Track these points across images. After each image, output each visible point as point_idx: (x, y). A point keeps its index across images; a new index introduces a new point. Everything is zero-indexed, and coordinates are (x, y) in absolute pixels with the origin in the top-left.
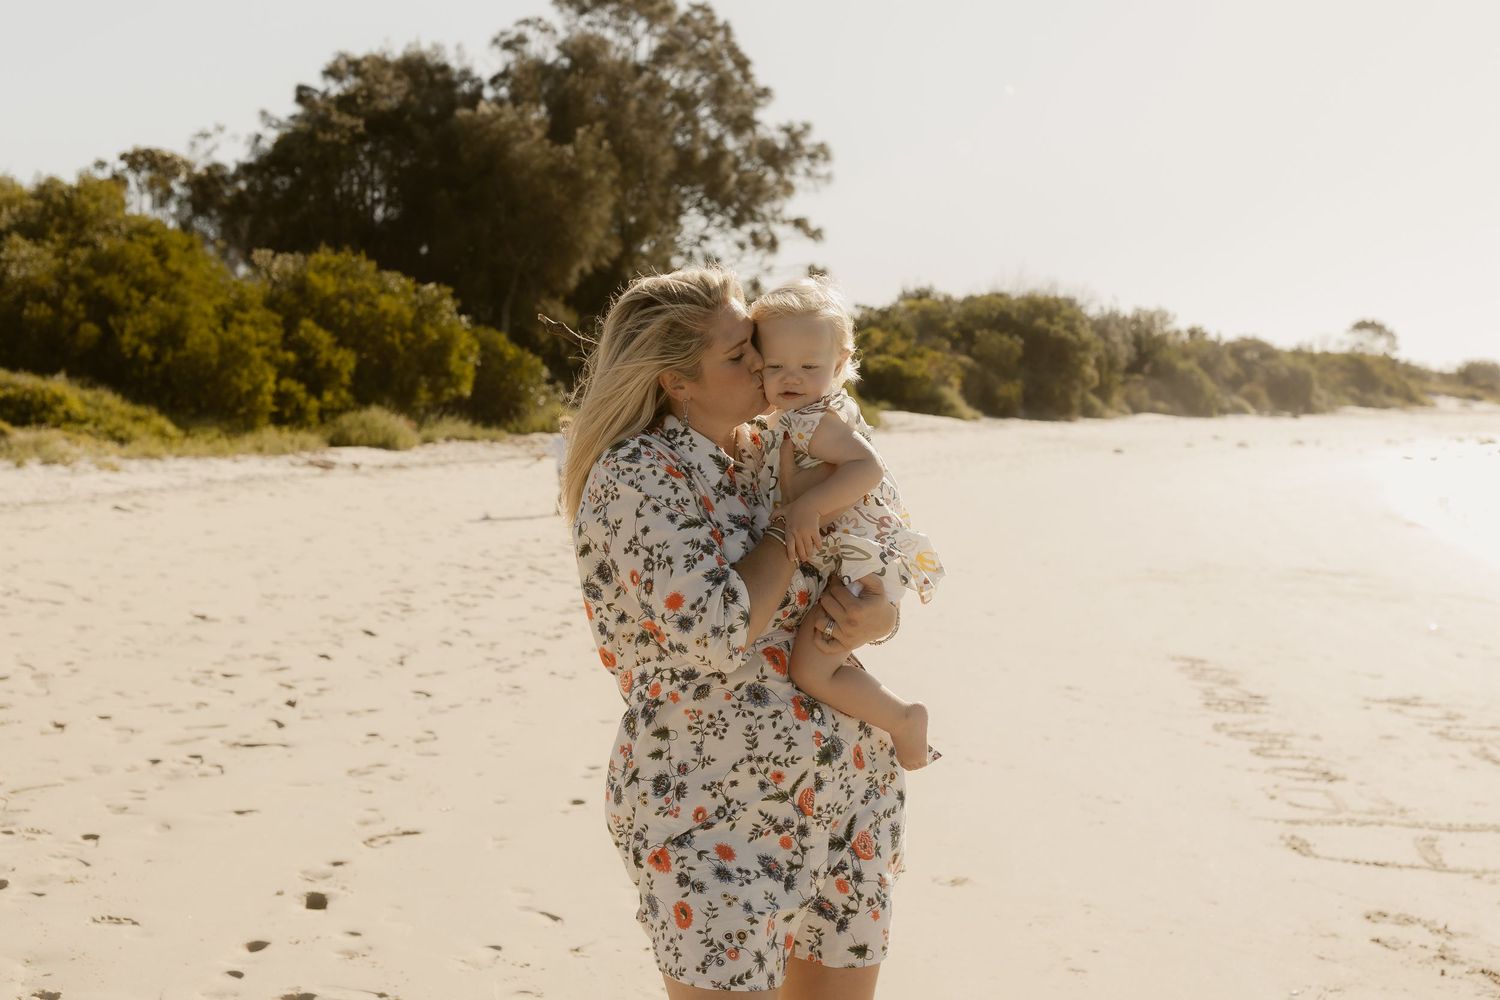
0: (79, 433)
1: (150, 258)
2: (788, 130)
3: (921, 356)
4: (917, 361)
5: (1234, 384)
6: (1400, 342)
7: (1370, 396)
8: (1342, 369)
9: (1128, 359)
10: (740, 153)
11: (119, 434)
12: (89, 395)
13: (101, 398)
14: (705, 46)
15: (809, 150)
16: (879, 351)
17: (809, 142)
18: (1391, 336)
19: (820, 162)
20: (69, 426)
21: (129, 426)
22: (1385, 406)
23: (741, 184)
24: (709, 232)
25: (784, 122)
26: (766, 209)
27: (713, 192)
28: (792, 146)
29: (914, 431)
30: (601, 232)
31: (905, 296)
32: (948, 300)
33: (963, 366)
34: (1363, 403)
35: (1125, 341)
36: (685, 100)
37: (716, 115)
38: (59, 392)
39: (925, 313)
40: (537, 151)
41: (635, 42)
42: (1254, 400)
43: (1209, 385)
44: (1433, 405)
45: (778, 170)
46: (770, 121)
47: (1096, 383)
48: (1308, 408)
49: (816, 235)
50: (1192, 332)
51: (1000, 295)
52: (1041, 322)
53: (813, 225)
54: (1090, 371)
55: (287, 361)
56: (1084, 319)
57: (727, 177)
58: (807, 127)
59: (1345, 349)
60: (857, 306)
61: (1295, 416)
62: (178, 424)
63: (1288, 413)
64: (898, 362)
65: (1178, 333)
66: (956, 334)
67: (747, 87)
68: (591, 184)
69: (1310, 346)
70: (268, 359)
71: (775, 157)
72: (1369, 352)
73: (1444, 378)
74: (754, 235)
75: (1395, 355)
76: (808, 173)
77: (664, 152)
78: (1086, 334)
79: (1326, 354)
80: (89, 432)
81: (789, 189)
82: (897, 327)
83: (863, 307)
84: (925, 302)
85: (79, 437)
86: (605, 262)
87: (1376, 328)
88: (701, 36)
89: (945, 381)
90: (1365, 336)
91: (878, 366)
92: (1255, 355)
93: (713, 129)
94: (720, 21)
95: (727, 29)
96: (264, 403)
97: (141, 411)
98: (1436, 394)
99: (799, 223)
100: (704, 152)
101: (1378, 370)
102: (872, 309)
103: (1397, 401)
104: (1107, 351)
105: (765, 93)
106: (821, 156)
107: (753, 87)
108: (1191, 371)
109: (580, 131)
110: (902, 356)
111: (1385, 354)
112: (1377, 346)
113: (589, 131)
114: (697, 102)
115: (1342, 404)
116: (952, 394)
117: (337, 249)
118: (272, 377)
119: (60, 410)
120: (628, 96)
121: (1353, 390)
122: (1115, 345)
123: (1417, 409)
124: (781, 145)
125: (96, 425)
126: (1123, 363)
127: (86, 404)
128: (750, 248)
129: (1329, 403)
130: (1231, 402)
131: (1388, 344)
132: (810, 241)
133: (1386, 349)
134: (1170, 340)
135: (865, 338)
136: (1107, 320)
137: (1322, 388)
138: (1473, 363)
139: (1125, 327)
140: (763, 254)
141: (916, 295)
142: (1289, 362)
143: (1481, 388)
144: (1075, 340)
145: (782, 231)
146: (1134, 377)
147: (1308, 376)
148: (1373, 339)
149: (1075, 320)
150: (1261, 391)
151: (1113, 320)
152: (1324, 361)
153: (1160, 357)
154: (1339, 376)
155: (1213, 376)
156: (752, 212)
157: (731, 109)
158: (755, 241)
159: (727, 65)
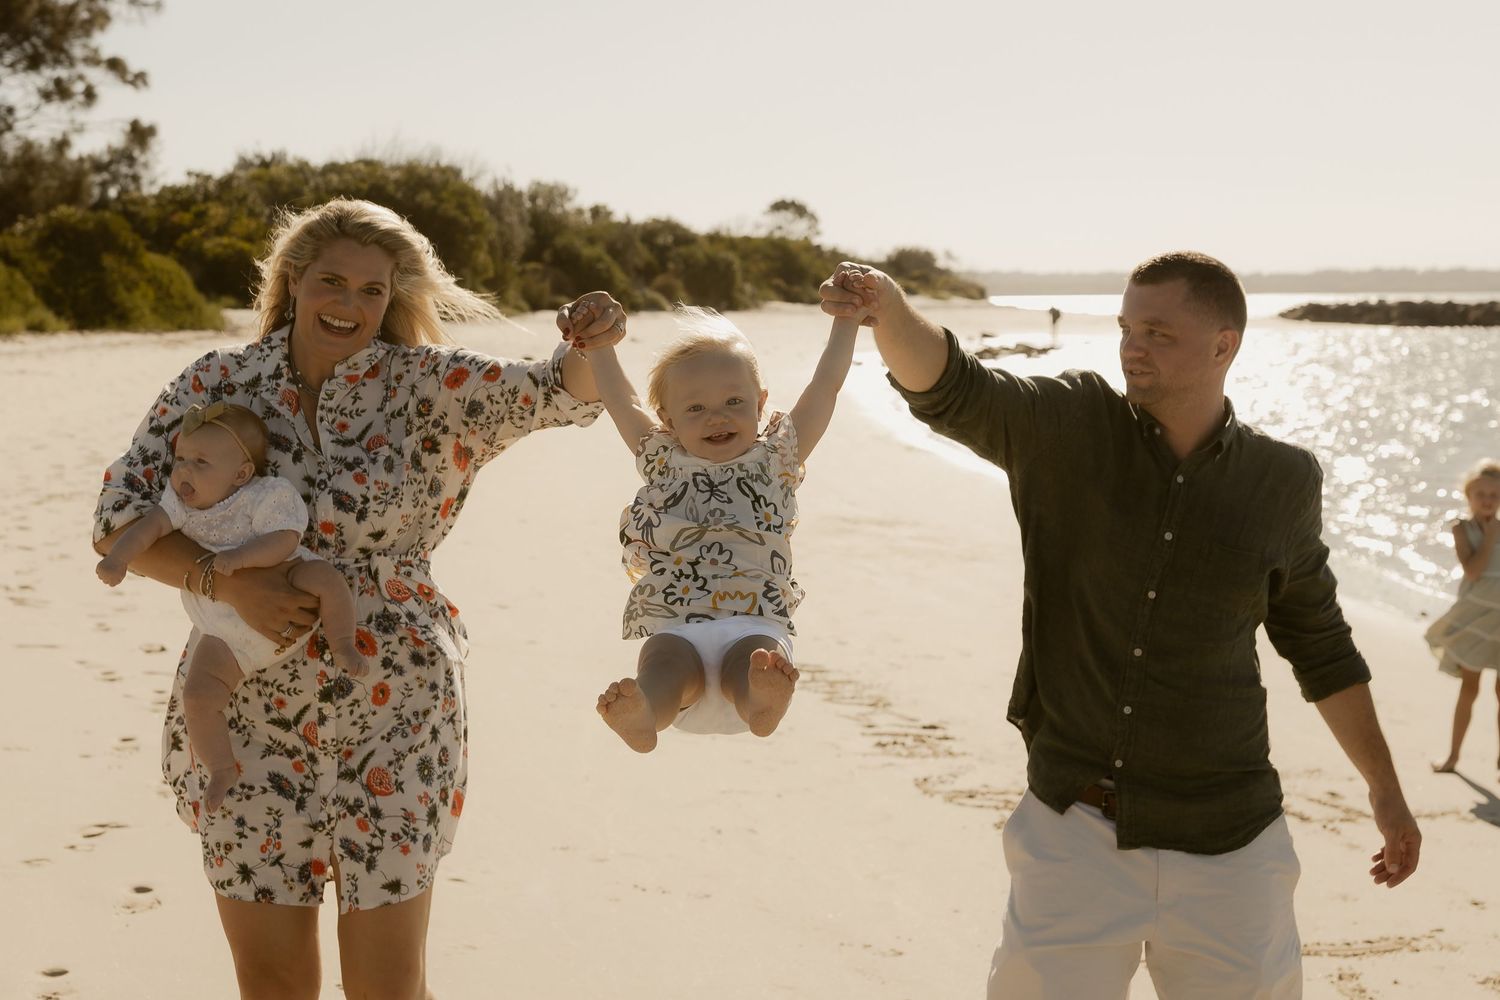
5: (646, 274)
6: (821, 226)
7: (797, 289)
8: (767, 257)
9: (525, 243)
16: (221, 231)
18: (813, 217)
22: (814, 301)
26: (78, 46)
32: (303, 168)
34: (789, 297)
35: (522, 221)
39: (273, 183)
42: (667, 294)
43: (620, 278)
47: (491, 274)
48: (735, 305)
49: (140, 79)
50: (596, 211)
51: (369, 163)
52: (423, 198)
53: (134, 66)
54: (482, 258)
56: (474, 195)
59: (761, 233)
60: (189, 174)
65: (580, 212)
69: (728, 230)
72: (790, 238)
74: (58, 82)
75: (816, 241)
78: (479, 214)
79: (747, 239)
82: (242, 200)
83: (198, 176)
84: (273, 170)
87: (800, 210)
90: (786, 216)
92: (670, 239)
99: (115, 65)
101: (805, 259)
102: (208, 178)
104: (501, 234)
108: (599, 260)
111: (806, 238)
112: (795, 230)
115: (767, 299)
121: (777, 282)
122: (510, 225)
126: (518, 248)
128: (56, 99)
129: (753, 297)
130: (644, 296)
131: (810, 228)
132: (129, 90)
133: (806, 234)
134: (572, 219)
135: (201, 216)
136: (500, 195)
137: (745, 280)
138: (904, 250)
139: (520, 204)
140: (73, 108)
141: (257, 162)
142: (707, 248)
143: (915, 279)
144: (466, 220)
145: (97, 76)
146: (531, 266)
147: (729, 265)
148: (793, 221)
149: (466, 195)
150: (679, 284)
151: (507, 196)
152: (745, 247)
153: (560, 241)
154: (763, 266)
155: (624, 265)
156: (59, 50)
158: (61, 89)
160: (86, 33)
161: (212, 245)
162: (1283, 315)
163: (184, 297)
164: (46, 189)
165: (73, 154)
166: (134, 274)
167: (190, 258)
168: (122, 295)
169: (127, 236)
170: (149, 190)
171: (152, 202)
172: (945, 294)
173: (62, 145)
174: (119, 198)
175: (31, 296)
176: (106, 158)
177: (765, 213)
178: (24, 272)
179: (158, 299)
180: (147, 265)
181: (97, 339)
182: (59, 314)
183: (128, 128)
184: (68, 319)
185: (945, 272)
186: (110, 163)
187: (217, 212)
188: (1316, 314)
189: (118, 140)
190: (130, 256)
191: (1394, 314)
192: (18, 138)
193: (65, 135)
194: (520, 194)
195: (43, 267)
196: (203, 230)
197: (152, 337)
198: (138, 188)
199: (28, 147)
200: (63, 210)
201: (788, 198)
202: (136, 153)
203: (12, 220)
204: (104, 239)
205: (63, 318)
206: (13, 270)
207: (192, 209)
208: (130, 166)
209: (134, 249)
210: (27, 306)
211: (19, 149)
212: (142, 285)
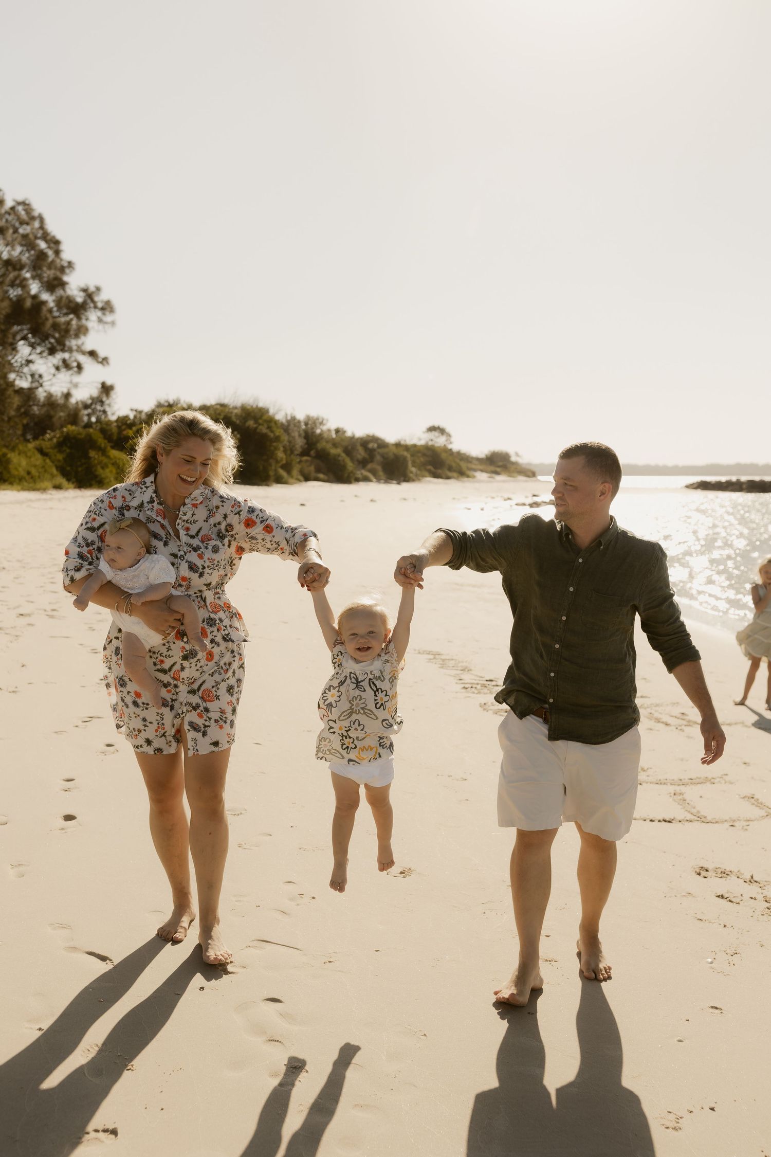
2: (85, 290)
5: (363, 463)
6: (452, 439)
7: (439, 471)
9: (301, 447)
10: (52, 304)
14: (25, 229)
15: (100, 305)
17: (100, 299)
18: (449, 435)
19: (107, 313)
22: (448, 478)
23: (54, 326)
24: (33, 357)
25: (83, 285)
26: (73, 343)
27: (35, 331)
28: (89, 301)
34: (436, 476)
35: (300, 435)
36: (14, 265)
37: (36, 277)
42: (374, 473)
43: (350, 465)
44: (474, 477)
45: (79, 318)
46: (75, 284)
47: (284, 462)
48: (407, 479)
49: (105, 361)
50: (337, 431)
51: (223, 405)
52: (251, 423)
53: (102, 354)
54: (280, 454)
56: (276, 422)
57: (47, 319)
58: (98, 289)
59: (422, 442)
60: (132, 410)
61: (399, 483)
63: (395, 482)
65: (329, 430)
67: (58, 261)
69: (406, 441)
71: (77, 309)
72: (437, 445)
73: (479, 460)
74: (64, 361)
75: (450, 447)
76: (100, 320)
78: (278, 432)
79: (415, 446)
81: (86, 330)
83: (136, 411)
87: (442, 431)
88: (22, 223)
90: (435, 434)
92: (376, 446)
93: (34, 287)
94: (36, 213)
95: (41, 219)
98: (475, 470)
99: (92, 354)
100: (28, 303)
101: (444, 456)
102: (141, 412)
103: (455, 474)
104: (290, 442)
105: (70, 264)
106: (109, 309)
107: (61, 260)
108: (339, 455)
111: (445, 445)
112: (440, 441)
114: (22, 267)
115: (424, 476)
121: (430, 467)
122: (294, 437)
123: (466, 479)
124: (80, 300)
126: (298, 449)
128: (63, 370)
129: (417, 475)
130: (362, 474)
131: (447, 440)
132: (100, 366)
133: (445, 443)
134: (325, 435)
136: (288, 422)
137: (413, 466)
138: (494, 452)
139: (299, 427)
140: (72, 374)
141: (166, 404)
142: (394, 450)
143: (499, 467)
144: (272, 435)
145: (84, 360)
146: (305, 458)
147: (405, 459)
148: (438, 437)
149: (271, 422)
150: (379, 468)
151: (292, 422)
152: (413, 450)
153: (320, 446)
154: (422, 459)
155: (352, 459)
156: (64, 345)
157: (48, 274)
158: (66, 365)
159: (43, 245)
160: (77, 336)
162: (687, 487)
164: (60, 417)
165: (73, 401)
166: (105, 460)
168: (100, 471)
169: (102, 442)
170: (113, 418)
171: (114, 424)
172: (515, 475)
173: (68, 396)
174: (97, 422)
175: (54, 471)
176: (89, 402)
177: (424, 432)
178: (50, 458)
179: (118, 473)
180: (112, 456)
181: (87, 492)
182: (69, 480)
183: (100, 386)
184: (73, 483)
185: (515, 464)
186: (91, 404)
188: (704, 486)
189: (95, 392)
190: (104, 452)
191: (744, 486)
192: (45, 391)
193: (69, 390)
194: (299, 422)
195: (60, 457)
198: (106, 417)
199: (50, 396)
200: (71, 428)
201: (436, 425)
202: (104, 399)
203: (44, 433)
204: (90, 443)
205: (71, 483)
206: (45, 458)
207: (134, 429)
208: (102, 406)
209: (105, 448)
210: (53, 476)
211: (46, 397)
212: (110, 466)
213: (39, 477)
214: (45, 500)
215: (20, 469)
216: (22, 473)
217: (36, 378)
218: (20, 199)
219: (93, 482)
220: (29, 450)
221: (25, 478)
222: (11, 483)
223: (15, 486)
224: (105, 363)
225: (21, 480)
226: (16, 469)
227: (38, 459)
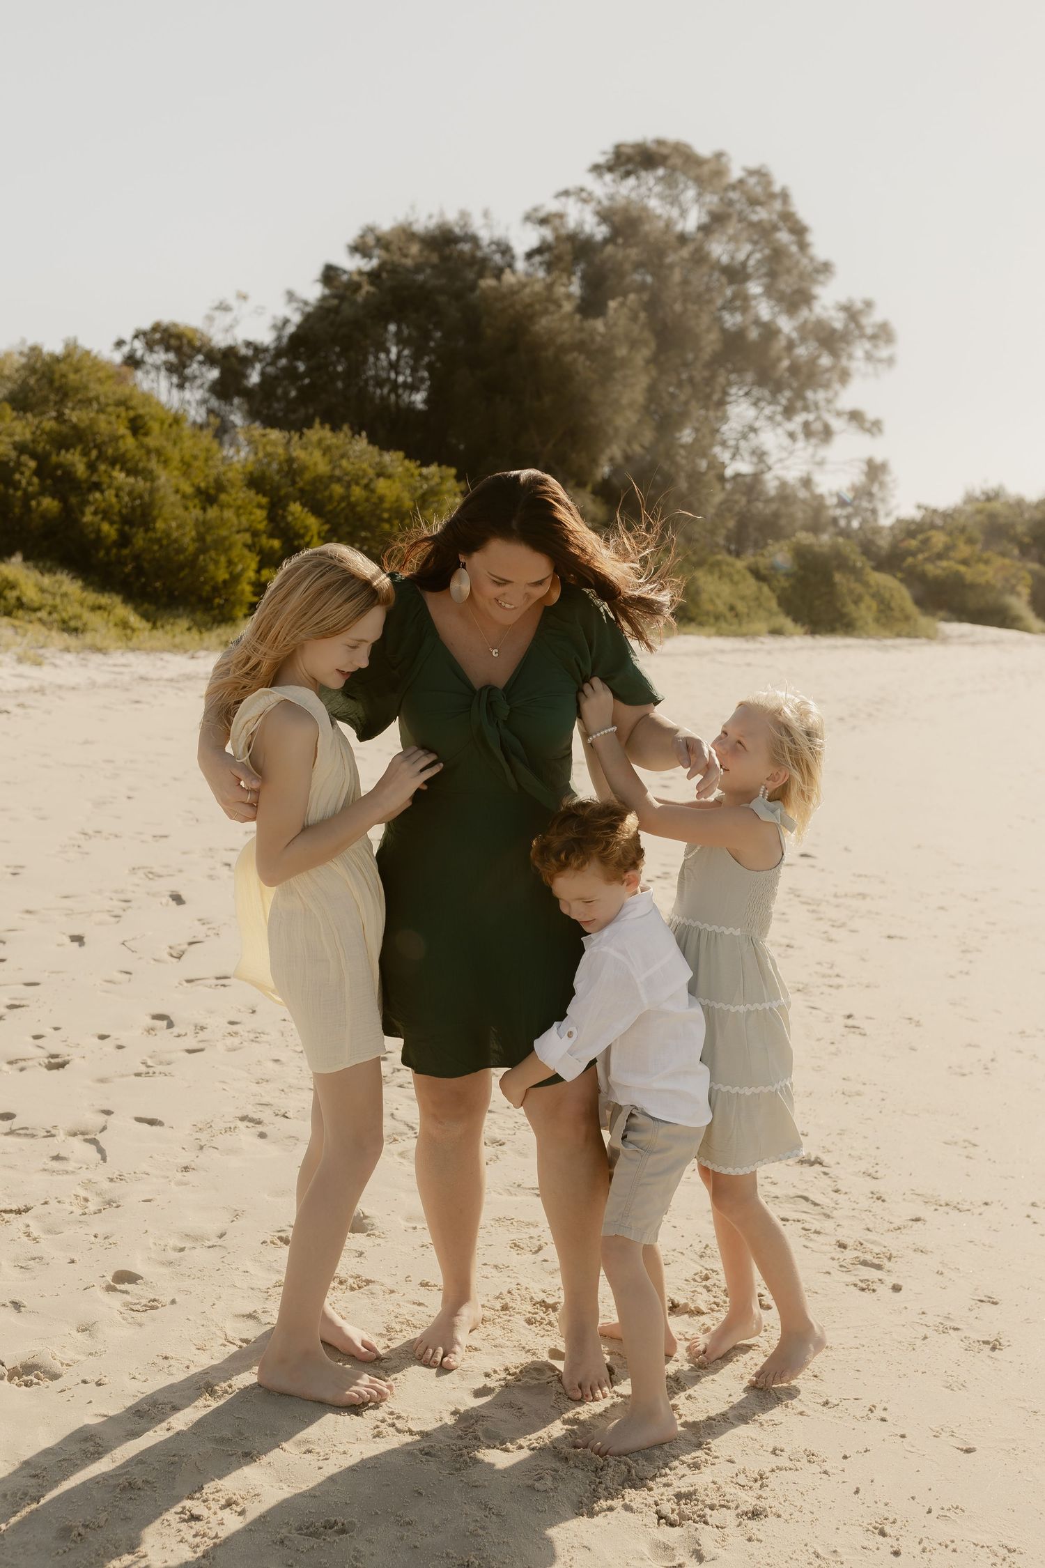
0: (31, 622)
1: (123, 430)
2: (847, 308)
3: (987, 562)
4: (982, 567)
10: (794, 335)
11: (73, 624)
12: (46, 581)
13: (61, 584)
14: (761, 214)
15: (870, 331)
16: (940, 556)
17: (871, 321)
19: (882, 345)
20: (20, 613)
21: (87, 616)
23: (794, 369)
24: (757, 425)
25: (844, 300)
26: (821, 397)
28: (852, 326)
29: (974, 644)
30: (633, 417)
31: (970, 499)
32: (1020, 504)
33: (1032, 573)
36: (736, 274)
37: (769, 291)
38: (11, 578)
39: (992, 516)
40: (566, 325)
41: (683, 213)
45: (835, 354)
49: (874, 428)
53: (871, 415)
55: (271, 548)
57: (779, 359)
58: (869, 305)
60: (919, 507)
62: (146, 616)
64: (962, 569)
66: (1027, 540)
67: (805, 261)
68: (624, 363)
70: (249, 547)
71: (830, 340)
76: (869, 357)
77: (708, 330)
80: (40, 620)
81: (845, 376)
82: (962, 530)
83: (926, 509)
84: (994, 504)
85: (30, 627)
86: (637, 448)
88: (754, 202)
89: (1013, 591)
91: (939, 572)
93: (764, 310)
94: (777, 188)
95: (785, 196)
96: (243, 592)
97: (104, 600)
99: (855, 416)
100: (754, 335)
102: (935, 511)
105: (825, 268)
106: (884, 337)
107: (812, 259)
109: (612, 304)
110: (965, 562)
113: (623, 304)
114: (748, 277)
116: (1020, 604)
117: (335, 428)
118: (254, 566)
119: (12, 595)
120: (671, 267)
124: (838, 325)
125: (50, 613)
127: (42, 590)
128: (802, 438)
132: (866, 436)
135: (926, 542)
140: (816, 445)
141: (983, 498)
145: (837, 423)
156: (804, 399)
157: (786, 284)
158: (807, 430)
159: (784, 237)
160: (827, 386)
161: (932, 570)
163: (902, 610)
164: (794, 519)
165: (818, 491)
166: (858, 588)
167: (913, 578)
168: (850, 608)
169: (859, 560)
170: (885, 522)
171: (886, 532)
174: (860, 528)
175: (774, 604)
178: (770, 587)
179: (881, 611)
180: (872, 582)
181: (824, 642)
182: (795, 620)
183: (865, 468)
184: (803, 625)
186: (852, 498)
187: (939, 540)
189: (858, 478)
190: (858, 574)
192: (777, 478)
193: (810, 472)
196: (926, 555)
197: (872, 642)
198: (876, 520)
199: (783, 485)
202: (875, 489)
203: (762, 545)
204: (839, 561)
205: (799, 625)
206: (761, 584)
207: (920, 537)
208: (870, 501)
209: (862, 569)
210: (771, 613)
211: (777, 488)
212: (867, 599)
213: (748, 615)
214: (748, 651)
215: (719, 602)
216: (721, 607)
217: (760, 455)
218: (753, 164)
219: (838, 625)
220: (738, 572)
221: (725, 617)
222: (701, 624)
223: (707, 629)
224: (875, 430)
225: (718, 617)
226: (712, 601)
227: (750, 586)
